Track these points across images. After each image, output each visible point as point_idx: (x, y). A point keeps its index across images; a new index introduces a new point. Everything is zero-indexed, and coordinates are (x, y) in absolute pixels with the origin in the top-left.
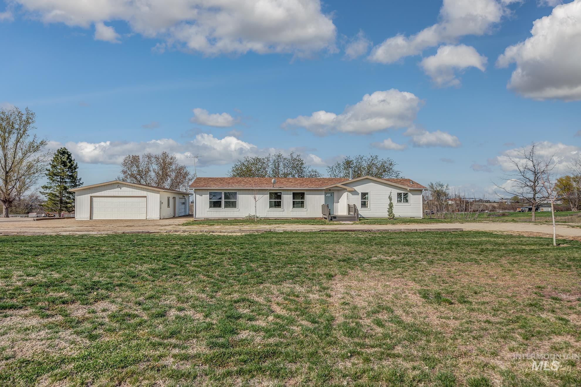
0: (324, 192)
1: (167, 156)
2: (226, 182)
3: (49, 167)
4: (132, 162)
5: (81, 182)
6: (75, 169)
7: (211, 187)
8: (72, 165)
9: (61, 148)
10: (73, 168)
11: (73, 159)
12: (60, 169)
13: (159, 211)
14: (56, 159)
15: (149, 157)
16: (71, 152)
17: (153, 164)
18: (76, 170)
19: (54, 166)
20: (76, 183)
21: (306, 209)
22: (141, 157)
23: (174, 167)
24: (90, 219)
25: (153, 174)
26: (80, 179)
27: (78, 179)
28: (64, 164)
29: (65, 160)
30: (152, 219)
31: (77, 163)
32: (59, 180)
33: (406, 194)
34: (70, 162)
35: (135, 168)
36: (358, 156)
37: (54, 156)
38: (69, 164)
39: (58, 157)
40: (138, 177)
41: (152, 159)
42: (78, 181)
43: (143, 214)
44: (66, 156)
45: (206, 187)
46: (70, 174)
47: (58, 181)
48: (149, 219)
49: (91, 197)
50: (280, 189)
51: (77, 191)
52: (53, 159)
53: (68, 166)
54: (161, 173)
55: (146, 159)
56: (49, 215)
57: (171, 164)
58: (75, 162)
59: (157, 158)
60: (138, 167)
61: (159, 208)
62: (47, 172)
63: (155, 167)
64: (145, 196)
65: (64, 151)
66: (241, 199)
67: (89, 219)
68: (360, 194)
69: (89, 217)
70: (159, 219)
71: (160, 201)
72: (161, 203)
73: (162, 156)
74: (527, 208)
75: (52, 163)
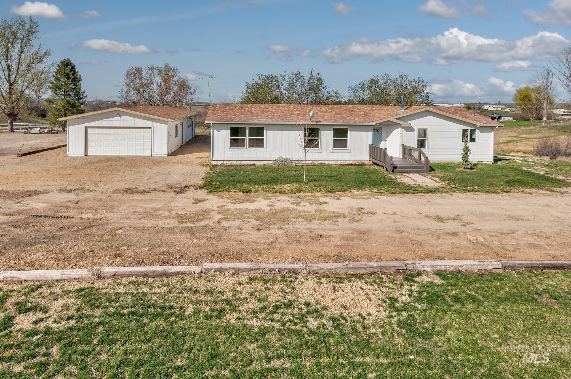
0: (372, 128)
1: (170, 68)
2: (248, 112)
3: (53, 79)
4: (135, 75)
5: (85, 95)
6: (79, 81)
7: (232, 120)
8: (75, 78)
9: (65, 60)
10: (76, 81)
11: (76, 71)
12: (63, 82)
13: (167, 146)
14: (59, 71)
15: (152, 69)
16: (74, 64)
17: (155, 77)
18: (80, 83)
19: (57, 79)
20: (80, 96)
21: (350, 150)
22: (144, 70)
23: (176, 79)
24: (86, 155)
25: (155, 87)
26: (84, 92)
27: (82, 92)
28: (67, 76)
29: (68, 72)
30: (158, 156)
31: (80, 75)
32: (63, 93)
33: (472, 132)
34: (73, 74)
35: (137, 81)
36: (384, 74)
37: (58, 68)
38: (72, 77)
39: (61, 69)
40: (141, 90)
41: (155, 71)
42: (81, 94)
43: (148, 149)
44: (70, 67)
45: (226, 120)
46: (74, 87)
47: (61, 94)
48: (155, 156)
49: (86, 127)
50: (318, 123)
51: (69, 120)
52: (56, 71)
53: (71, 79)
54: (163, 85)
55: (149, 72)
56: (52, 130)
57: (173, 76)
58: (79, 74)
59: (160, 70)
60: (141, 79)
61: (167, 143)
62: (50, 85)
63: (157, 79)
64: (150, 126)
65: (67, 62)
66: (269, 135)
67: (84, 155)
68: (416, 131)
69: (84, 153)
70: (166, 156)
71: (168, 133)
72: (169, 135)
73: (165, 68)
74: (490, 117)
75: (55, 75)
